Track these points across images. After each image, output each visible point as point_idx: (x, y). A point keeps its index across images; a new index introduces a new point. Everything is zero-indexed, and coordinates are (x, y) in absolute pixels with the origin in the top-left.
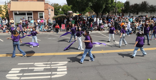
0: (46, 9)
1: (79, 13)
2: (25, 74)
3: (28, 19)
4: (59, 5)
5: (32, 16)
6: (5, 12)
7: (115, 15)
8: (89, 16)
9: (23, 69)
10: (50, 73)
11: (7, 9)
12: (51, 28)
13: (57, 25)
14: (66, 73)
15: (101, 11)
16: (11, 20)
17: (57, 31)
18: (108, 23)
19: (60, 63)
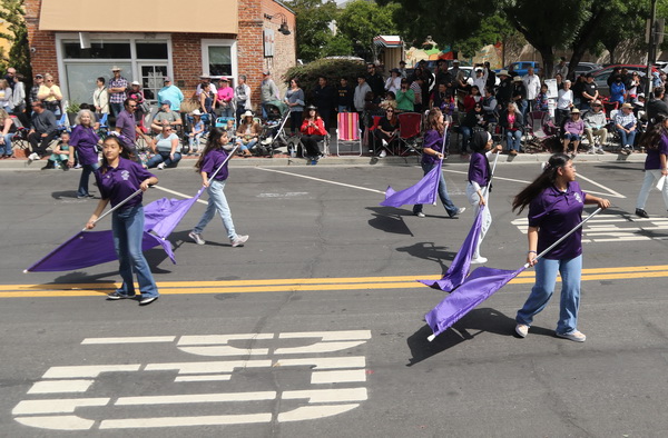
0: (251, 23)
1: (440, 47)
2: (122, 401)
5: (169, 63)
6: (8, 38)
7: (652, 60)
8: (495, 65)
9: (114, 373)
10: (271, 395)
11: (21, 18)
12: (274, 132)
13: (310, 117)
14: (362, 394)
15: (569, 37)
16: (47, 83)
17: (311, 150)
18: (608, 108)
19: (326, 335)
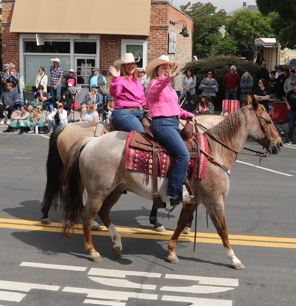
0: (159, 27)
3: (76, 67)
4: (217, 11)
5: (97, 57)
